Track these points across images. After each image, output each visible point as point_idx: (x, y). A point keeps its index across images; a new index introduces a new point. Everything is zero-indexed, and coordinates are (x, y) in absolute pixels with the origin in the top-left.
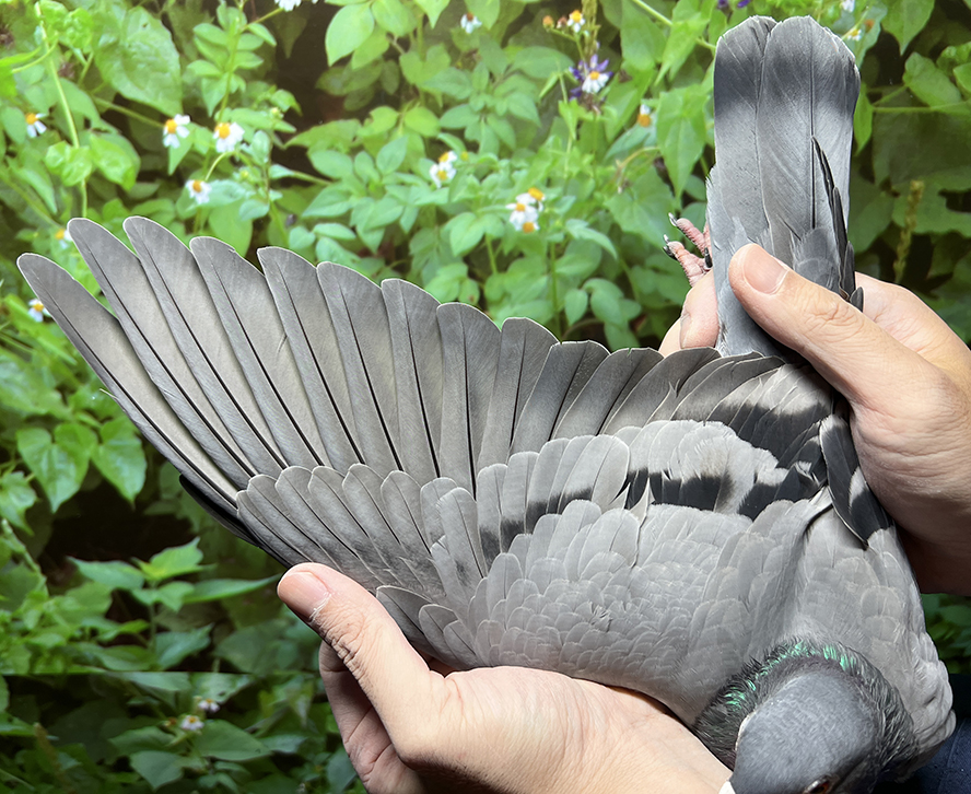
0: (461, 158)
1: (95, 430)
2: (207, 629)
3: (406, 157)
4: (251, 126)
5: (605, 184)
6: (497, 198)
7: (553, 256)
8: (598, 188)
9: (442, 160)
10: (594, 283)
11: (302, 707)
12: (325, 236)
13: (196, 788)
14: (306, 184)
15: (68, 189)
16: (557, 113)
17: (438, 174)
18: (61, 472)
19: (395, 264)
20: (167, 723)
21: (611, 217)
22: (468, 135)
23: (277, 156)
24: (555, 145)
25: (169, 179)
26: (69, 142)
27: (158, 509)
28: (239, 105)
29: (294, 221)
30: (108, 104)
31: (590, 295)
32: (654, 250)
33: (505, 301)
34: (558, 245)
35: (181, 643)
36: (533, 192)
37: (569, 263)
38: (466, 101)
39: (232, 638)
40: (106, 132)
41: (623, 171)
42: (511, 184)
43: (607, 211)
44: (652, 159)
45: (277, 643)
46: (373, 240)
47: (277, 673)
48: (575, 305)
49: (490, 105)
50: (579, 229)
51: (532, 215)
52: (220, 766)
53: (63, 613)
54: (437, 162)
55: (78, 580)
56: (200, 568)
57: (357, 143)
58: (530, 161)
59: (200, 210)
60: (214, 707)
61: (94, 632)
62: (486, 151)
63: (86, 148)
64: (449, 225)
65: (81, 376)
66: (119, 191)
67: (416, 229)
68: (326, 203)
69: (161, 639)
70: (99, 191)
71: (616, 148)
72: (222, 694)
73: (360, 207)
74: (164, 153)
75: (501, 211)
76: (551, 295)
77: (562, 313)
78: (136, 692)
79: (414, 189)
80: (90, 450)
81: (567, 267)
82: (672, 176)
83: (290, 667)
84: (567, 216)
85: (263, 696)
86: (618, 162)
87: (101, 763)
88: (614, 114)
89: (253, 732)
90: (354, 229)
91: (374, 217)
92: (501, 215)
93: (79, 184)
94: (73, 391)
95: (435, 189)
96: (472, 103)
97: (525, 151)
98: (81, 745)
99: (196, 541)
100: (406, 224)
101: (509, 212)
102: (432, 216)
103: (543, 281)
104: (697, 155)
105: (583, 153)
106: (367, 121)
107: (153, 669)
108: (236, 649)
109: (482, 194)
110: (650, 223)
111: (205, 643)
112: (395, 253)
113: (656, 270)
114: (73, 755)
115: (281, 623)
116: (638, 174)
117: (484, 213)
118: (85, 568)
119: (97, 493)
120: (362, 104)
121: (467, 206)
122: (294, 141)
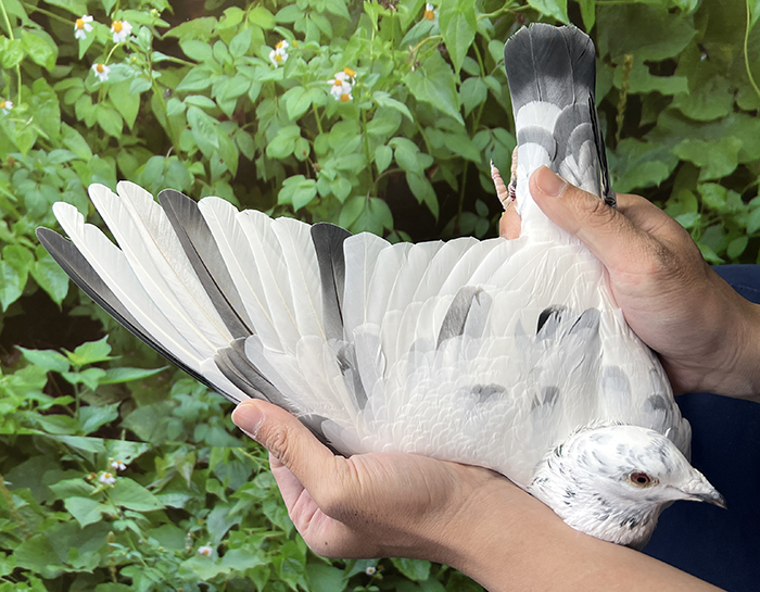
0: (293, 46)
1: (32, 250)
2: (117, 405)
3: (251, 44)
4: (138, 23)
5: (401, 64)
6: (321, 74)
7: (365, 120)
8: (396, 68)
9: (277, 47)
10: (396, 141)
11: (187, 472)
12: (193, 105)
13: (112, 529)
14: (179, 66)
15: (6, 70)
16: (363, 11)
17: (275, 57)
18: (8, 281)
19: (246, 126)
20: (89, 477)
21: (408, 89)
22: (296, 27)
23: (157, 45)
24: (363, 35)
25: (79, 63)
26: (7, 36)
27: (77, 312)
28: (128, 8)
29: (170, 94)
30: (34, 8)
31: (394, 150)
32: (441, 115)
33: (329, 155)
34: (368, 111)
35: (99, 415)
36: (347, 70)
37: (376, 125)
38: (294, 3)
39: (134, 413)
40: (33, 28)
41: (415, 54)
42: (332, 65)
43: (404, 85)
44: (436, 45)
45: (167, 419)
46: (229, 108)
47: (168, 443)
48: (383, 157)
49: (311, 5)
50: (383, 99)
51: (347, 88)
52: (127, 513)
53: (13, 388)
54: (275, 49)
55: (23, 363)
56: (109, 358)
57: (214, 35)
58: (344, 47)
59: (102, 85)
60: (123, 467)
61: (35, 403)
62: (310, 40)
63: (19, 40)
64: (285, 96)
65: (21, 209)
66: (44, 72)
67: (261, 99)
68: (193, 81)
69: (83, 411)
70: (30, 71)
71: (409, 37)
72: (128, 458)
73: (218, 83)
74: (75, 43)
75: (323, 85)
76: (365, 150)
77: (374, 163)
78: (67, 451)
79: (257, 68)
80: (29, 266)
81: (375, 128)
82: (452, 58)
83: (176, 440)
84: (374, 89)
85: (157, 460)
86: (411, 47)
87: (43, 504)
88: (406, 11)
89: (152, 489)
90: (214, 100)
91: (229, 91)
92: (324, 88)
93: (15, 67)
94: (15, 221)
95: (274, 69)
96: (298, 3)
97: (340, 40)
98: (29, 489)
99: (107, 337)
100: (253, 96)
101: (331, 86)
102: (272, 90)
103: (358, 139)
104: (471, 41)
105: (384, 41)
106: (221, 18)
107: (78, 434)
108: (136, 422)
109: (309, 72)
110: (437, 93)
111: (116, 416)
112: (245, 116)
113: (443, 130)
114: (23, 497)
115: (171, 404)
116: (427, 56)
117: (311, 87)
118: (28, 353)
119: (35, 297)
120: (218, 5)
121: (297, 82)
122: (169, 34)
